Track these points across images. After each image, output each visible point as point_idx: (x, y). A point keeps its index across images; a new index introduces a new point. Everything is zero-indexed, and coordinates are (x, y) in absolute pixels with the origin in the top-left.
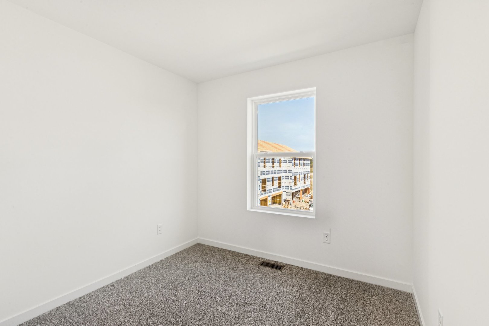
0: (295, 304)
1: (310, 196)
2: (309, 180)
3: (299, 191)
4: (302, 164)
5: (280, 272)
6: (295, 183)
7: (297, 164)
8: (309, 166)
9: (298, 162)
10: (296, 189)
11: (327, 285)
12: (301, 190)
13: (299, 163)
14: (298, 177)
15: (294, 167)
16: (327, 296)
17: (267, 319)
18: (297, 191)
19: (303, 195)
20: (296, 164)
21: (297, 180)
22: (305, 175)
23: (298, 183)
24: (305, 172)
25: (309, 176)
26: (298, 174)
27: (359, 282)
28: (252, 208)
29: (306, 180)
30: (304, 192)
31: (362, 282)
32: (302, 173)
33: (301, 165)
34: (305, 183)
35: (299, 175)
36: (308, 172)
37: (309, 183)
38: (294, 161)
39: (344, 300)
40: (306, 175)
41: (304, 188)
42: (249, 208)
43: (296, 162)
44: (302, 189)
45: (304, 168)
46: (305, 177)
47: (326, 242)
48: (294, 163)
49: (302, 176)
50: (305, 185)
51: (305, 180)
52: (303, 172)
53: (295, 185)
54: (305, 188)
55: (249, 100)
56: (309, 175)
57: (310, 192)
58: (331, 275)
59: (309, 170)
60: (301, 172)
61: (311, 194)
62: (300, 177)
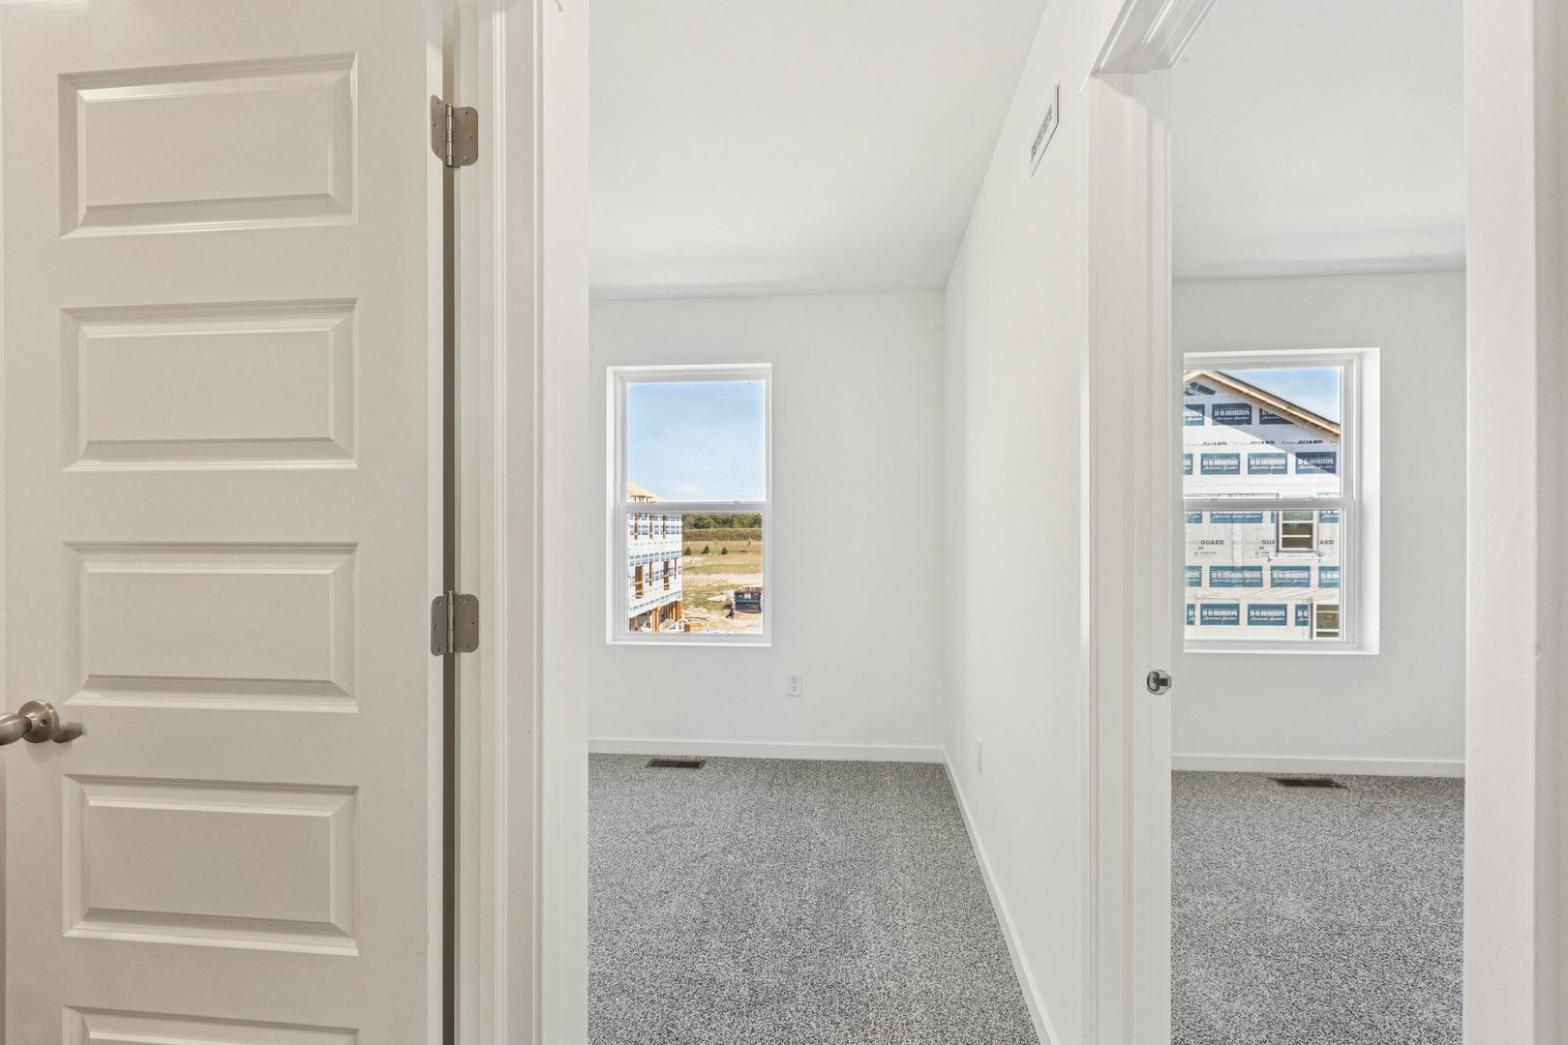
0: (751, 811)
1: (683, 625)
2: (680, 577)
3: (651, 612)
4: (660, 530)
5: (698, 772)
6: (639, 587)
7: (645, 529)
8: (681, 536)
9: (647, 522)
10: (642, 605)
11: (800, 775)
12: (656, 609)
13: (651, 527)
14: (646, 569)
15: (636, 538)
16: (806, 791)
17: (706, 840)
18: (645, 614)
19: (661, 625)
20: (641, 530)
21: (644, 578)
22: (666, 564)
23: (646, 586)
24: (668, 553)
25: (678, 565)
26: (649, 558)
27: (857, 763)
28: (614, 640)
29: (671, 579)
30: (663, 616)
31: (861, 762)
32: (660, 556)
33: (657, 533)
34: (667, 587)
35: (651, 563)
36: (675, 555)
37: (681, 589)
38: (636, 519)
39: (836, 791)
40: (671, 564)
41: (665, 604)
42: (609, 641)
43: (641, 522)
44: (660, 605)
45: (665, 540)
46: (666, 570)
47: (795, 693)
48: (636, 527)
49: (659, 566)
50: (668, 592)
51: (666, 580)
52: (663, 554)
53: (639, 595)
54: (669, 602)
55: (610, 370)
56: (680, 562)
57: (683, 616)
58: (804, 761)
59: (680, 549)
60: (657, 554)
61: (686, 620)
62: (654, 570)
